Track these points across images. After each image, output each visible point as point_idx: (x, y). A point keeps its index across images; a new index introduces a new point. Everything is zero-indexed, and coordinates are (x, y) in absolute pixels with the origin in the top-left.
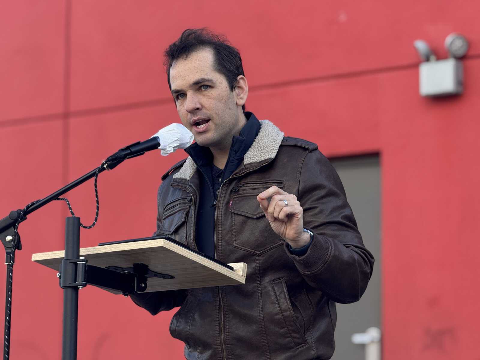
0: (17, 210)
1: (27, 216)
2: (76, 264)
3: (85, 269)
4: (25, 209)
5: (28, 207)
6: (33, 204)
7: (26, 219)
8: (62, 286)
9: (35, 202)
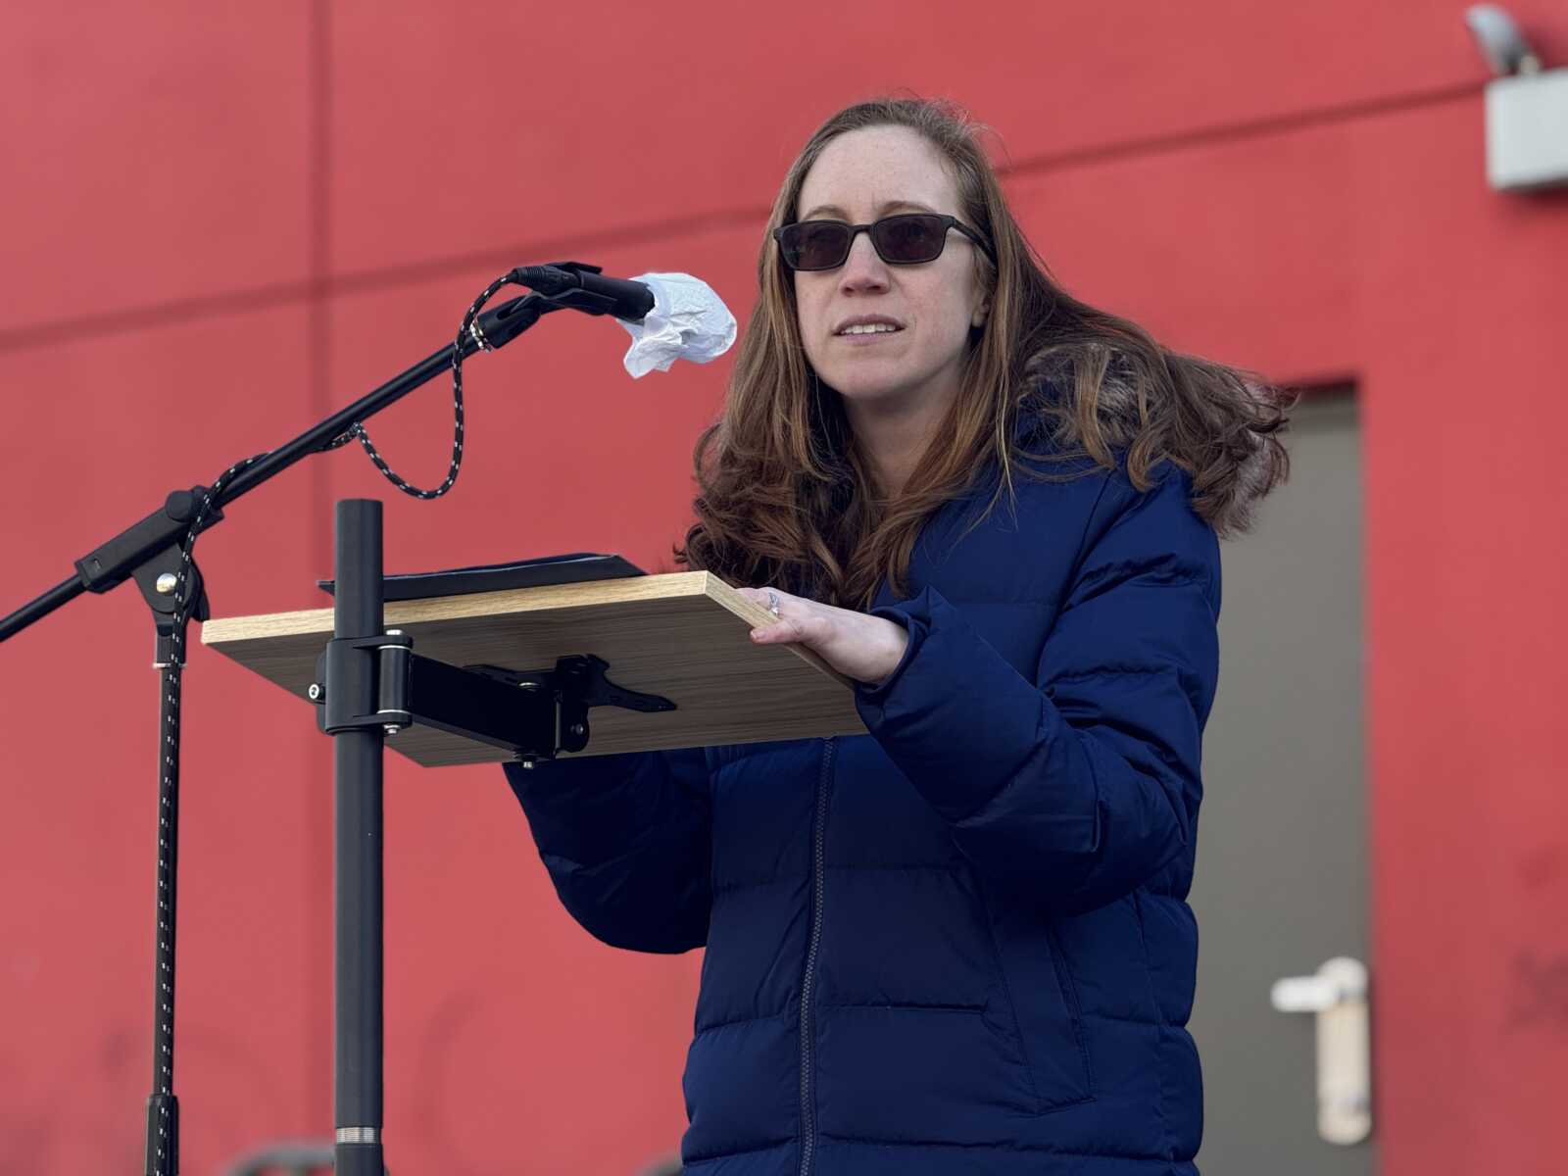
0: (192, 491)
1: (225, 509)
2: (374, 653)
3: (408, 669)
4: (218, 484)
5: (227, 479)
6: (242, 468)
7: (221, 518)
8: (327, 726)
9: (249, 462)
